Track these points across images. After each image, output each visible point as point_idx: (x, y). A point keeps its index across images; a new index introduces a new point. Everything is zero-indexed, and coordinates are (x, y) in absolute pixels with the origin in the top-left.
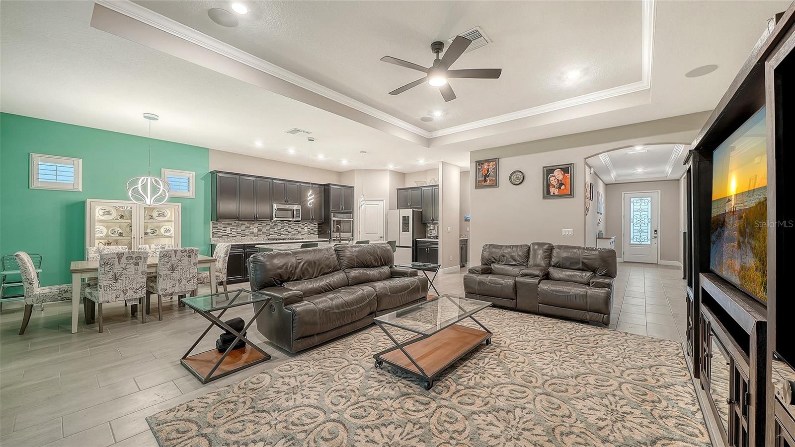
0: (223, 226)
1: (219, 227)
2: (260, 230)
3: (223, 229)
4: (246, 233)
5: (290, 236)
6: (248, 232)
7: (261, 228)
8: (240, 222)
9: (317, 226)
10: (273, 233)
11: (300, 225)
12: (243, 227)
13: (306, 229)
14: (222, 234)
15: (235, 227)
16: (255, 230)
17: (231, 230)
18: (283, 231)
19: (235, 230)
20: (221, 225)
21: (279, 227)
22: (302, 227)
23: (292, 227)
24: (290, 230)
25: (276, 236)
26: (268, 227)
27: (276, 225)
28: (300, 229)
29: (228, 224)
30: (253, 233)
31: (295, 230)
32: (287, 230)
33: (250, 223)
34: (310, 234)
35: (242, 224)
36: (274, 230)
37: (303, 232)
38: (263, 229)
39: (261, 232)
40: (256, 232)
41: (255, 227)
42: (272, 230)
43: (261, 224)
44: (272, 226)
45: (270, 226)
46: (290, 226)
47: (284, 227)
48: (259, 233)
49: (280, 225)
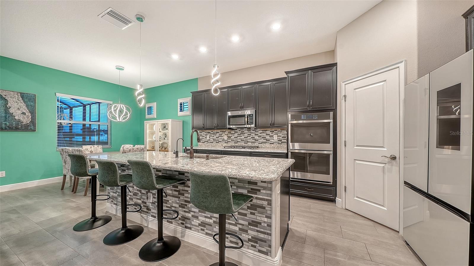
0: (205, 134)
1: (203, 135)
2: (229, 137)
3: (205, 136)
4: (219, 140)
5: (256, 144)
7: (230, 135)
8: (216, 131)
10: (240, 140)
11: (268, 132)
12: (218, 135)
13: (275, 138)
14: (204, 140)
15: (212, 135)
16: (226, 138)
17: (210, 137)
19: (212, 137)
20: (204, 133)
21: (246, 135)
22: (271, 134)
23: (259, 135)
24: (257, 137)
25: (243, 144)
26: (236, 135)
27: (243, 133)
28: (268, 137)
29: (208, 132)
30: (224, 140)
31: (263, 137)
32: (254, 137)
33: (222, 131)
34: (281, 142)
35: (216, 132)
36: (241, 137)
37: (272, 140)
38: (232, 136)
39: (230, 139)
40: (226, 139)
41: (225, 135)
42: (240, 137)
43: (231, 132)
44: (240, 134)
45: (238, 134)
46: (257, 133)
47: (251, 135)
48: (228, 140)
49: (246, 133)
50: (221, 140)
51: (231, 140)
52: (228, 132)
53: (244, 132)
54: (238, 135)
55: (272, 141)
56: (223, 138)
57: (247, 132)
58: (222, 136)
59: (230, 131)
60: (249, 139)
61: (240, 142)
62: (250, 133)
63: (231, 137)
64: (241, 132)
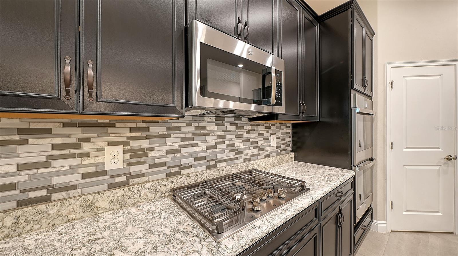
6: (73, 169)
7: (144, 144)
9: (290, 130)
10: (190, 161)
11: (262, 129)
13: (273, 141)
18: (223, 151)
21: (212, 139)
22: (267, 135)
23: (246, 136)
24: (239, 144)
28: (261, 142)
30: (104, 173)
31: (252, 143)
32: (233, 145)
33: (83, 125)
34: (281, 151)
35: (21, 131)
36: (196, 149)
37: (268, 148)
38: (153, 149)
39: (144, 163)
40: (120, 165)
41: (110, 144)
42: (190, 150)
43: (146, 130)
44: (190, 135)
45: (183, 135)
46: (240, 132)
47: (224, 137)
48: (133, 169)
49: (213, 131)
50: (75, 178)
51: (147, 166)
52: (132, 130)
53: (204, 128)
54: (183, 139)
55: (268, 151)
56: (87, 161)
57: (216, 128)
58: (87, 155)
59: (144, 125)
60: (220, 152)
61: (190, 167)
62: (223, 134)
63: (152, 154)
64: (196, 128)
